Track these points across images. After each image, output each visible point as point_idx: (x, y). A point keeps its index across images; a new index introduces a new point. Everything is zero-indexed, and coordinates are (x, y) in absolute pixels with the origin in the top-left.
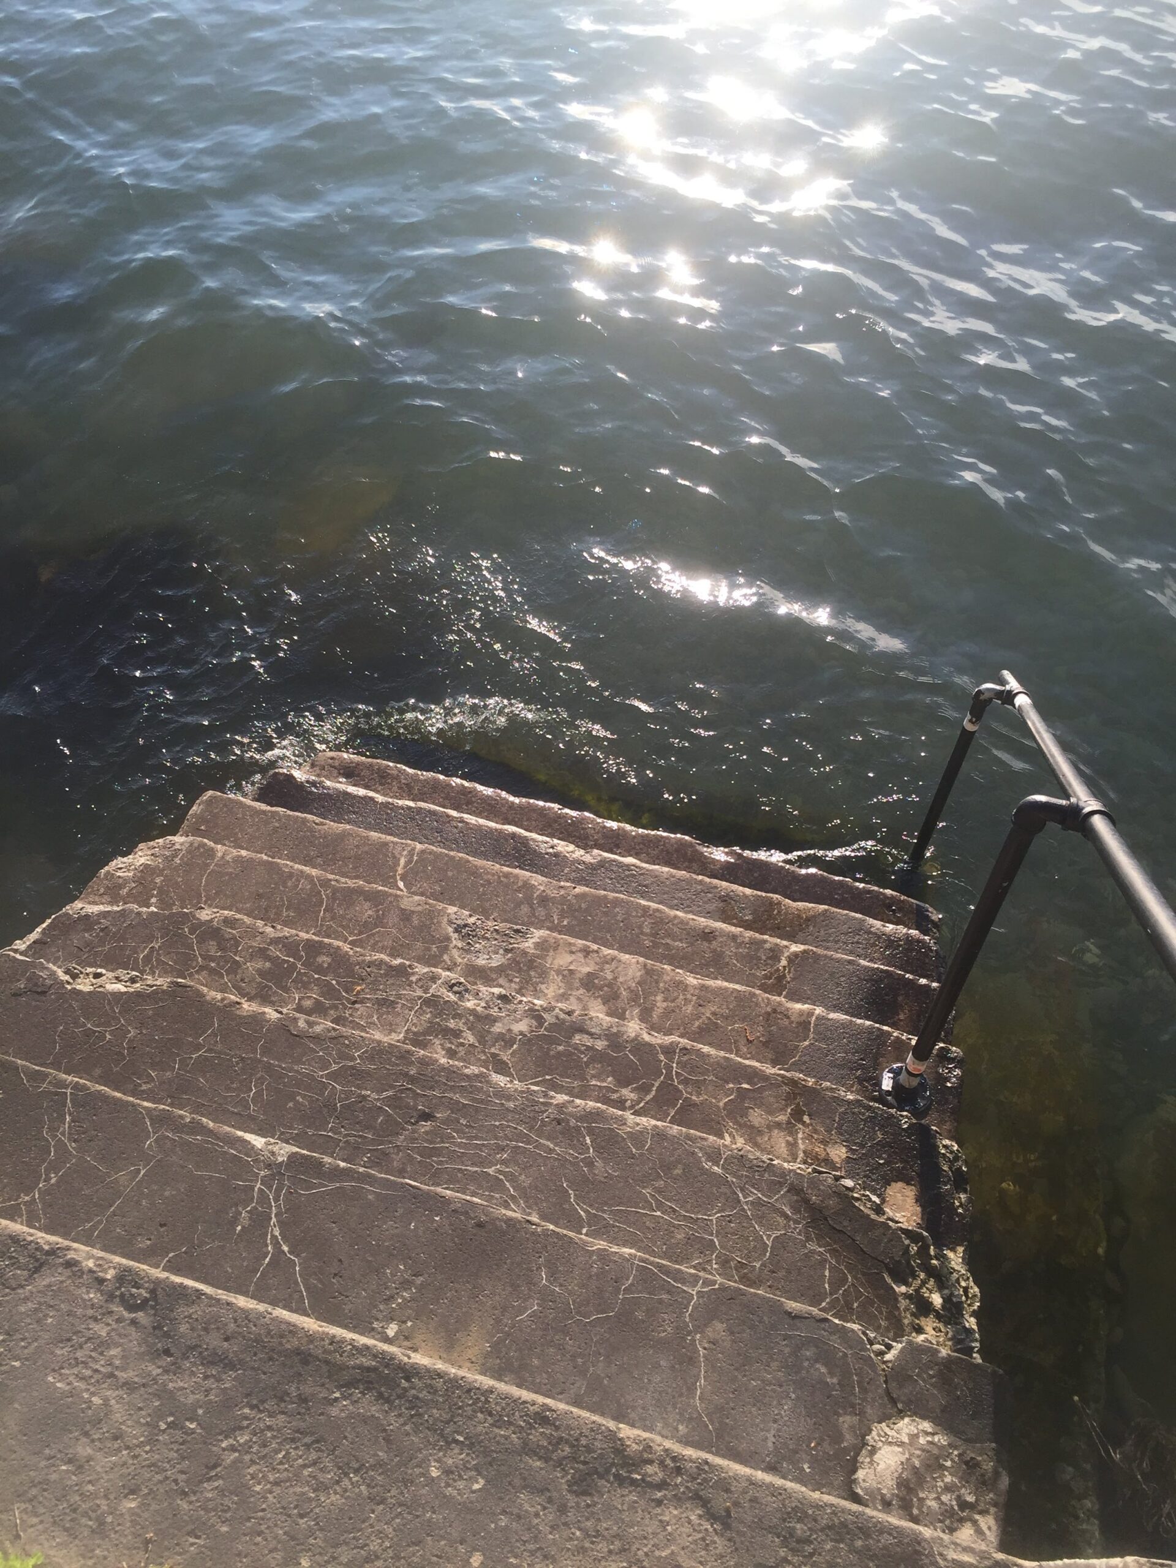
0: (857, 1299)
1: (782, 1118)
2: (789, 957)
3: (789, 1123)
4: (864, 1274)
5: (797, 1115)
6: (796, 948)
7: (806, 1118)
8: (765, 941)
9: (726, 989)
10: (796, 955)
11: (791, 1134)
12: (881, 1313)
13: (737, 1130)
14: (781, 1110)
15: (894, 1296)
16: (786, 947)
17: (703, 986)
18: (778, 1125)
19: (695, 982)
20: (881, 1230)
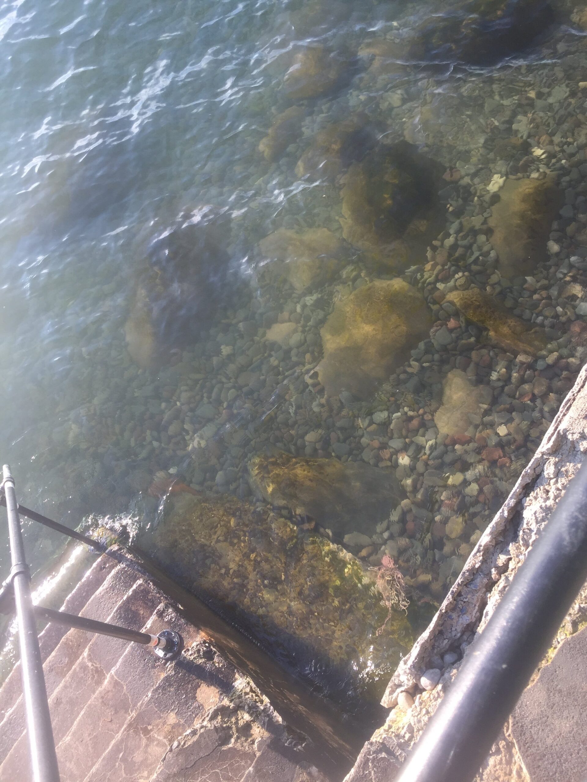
0: (228, 772)
1: (144, 741)
2: (89, 660)
3: (148, 739)
4: (218, 761)
5: (146, 732)
6: (86, 653)
7: (150, 727)
8: (75, 669)
9: (80, 720)
10: (89, 655)
11: (153, 741)
12: (238, 761)
13: (140, 773)
14: (140, 740)
15: (233, 749)
16: (83, 658)
17: (73, 734)
18: (147, 746)
19: (69, 738)
20: (202, 739)
